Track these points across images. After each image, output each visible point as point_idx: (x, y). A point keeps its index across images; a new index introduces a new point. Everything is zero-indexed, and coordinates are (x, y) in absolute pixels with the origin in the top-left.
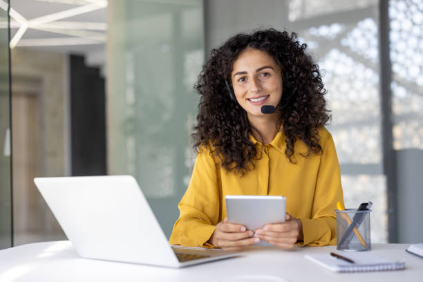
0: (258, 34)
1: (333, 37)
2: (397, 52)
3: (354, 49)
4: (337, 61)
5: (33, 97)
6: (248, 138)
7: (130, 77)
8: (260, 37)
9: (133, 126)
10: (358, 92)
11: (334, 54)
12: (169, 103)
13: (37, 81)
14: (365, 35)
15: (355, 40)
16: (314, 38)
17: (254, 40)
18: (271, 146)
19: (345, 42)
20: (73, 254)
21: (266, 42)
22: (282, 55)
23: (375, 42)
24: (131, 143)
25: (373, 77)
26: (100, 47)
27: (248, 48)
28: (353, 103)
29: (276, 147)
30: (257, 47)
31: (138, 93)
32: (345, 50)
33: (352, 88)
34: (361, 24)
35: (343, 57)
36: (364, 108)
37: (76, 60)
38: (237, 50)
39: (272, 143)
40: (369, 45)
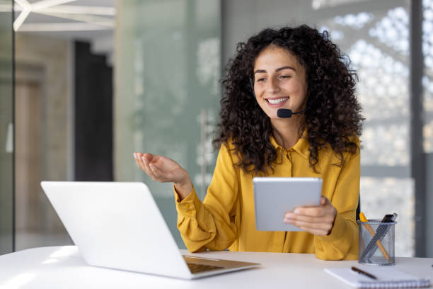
0: (283, 30)
1: (360, 27)
2: (430, 44)
3: (383, 40)
4: (364, 53)
5: (35, 86)
6: (269, 141)
7: (139, 65)
8: (285, 34)
9: (142, 120)
10: (387, 87)
11: (361, 45)
12: (181, 94)
13: (39, 68)
14: (395, 26)
15: (384, 30)
16: (339, 28)
17: (279, 37)
18: (294, 151)
19: (373, 33)
20: (80, 261)
21: (291, 41)
22: (308, 54)
23: (406, 33)
24: (138, 137)
25: (403, 71)
26: (108, 33)
27: (272, 45)
28: (380, 99)
29: (299, 152)
30: (281, 45)
31: (147, 84)
32: (373, 41)
33: (379, 82)
34: (391, 13)
35: (370, 49)
36: (391, 105)
37: (82, 47)
38: (259, 47)
39: (295, 147)
40: (400, 37)
